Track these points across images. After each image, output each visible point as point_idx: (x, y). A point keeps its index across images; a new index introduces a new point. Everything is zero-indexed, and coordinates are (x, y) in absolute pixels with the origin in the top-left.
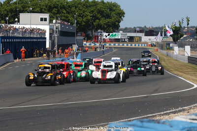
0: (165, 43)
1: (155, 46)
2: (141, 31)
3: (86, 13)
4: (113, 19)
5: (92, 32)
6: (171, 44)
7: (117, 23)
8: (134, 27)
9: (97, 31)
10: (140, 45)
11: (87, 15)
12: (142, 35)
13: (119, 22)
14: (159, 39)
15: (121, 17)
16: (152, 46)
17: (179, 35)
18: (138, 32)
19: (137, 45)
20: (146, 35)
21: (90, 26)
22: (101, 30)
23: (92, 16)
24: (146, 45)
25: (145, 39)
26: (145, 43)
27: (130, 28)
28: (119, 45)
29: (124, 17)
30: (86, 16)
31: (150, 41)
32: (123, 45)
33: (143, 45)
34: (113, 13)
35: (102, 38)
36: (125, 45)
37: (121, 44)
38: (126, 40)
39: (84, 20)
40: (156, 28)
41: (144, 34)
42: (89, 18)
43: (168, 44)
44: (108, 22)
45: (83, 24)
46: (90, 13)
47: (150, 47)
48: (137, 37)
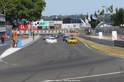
1: (74, 32)
2: (59, 19)
3: (11, 4)
4: (36, 9)
5: (17, 20)
6: (89, 30)
8: (51, 16)
9: (21, 20)
10: (61, 31)
12: (60, 22)
13: (41, 11)
14: (78, 26)
15: (42, 7)
16: (72, 32)
19: (58, 32)
20: (63, 23)
21: (15, 16)
22: (25, 19)
23: (16, 7)
24: (66, 31)
26: (65, 30)
27: (47, 17)
28: (42, 32)
29: (45, 6)
30: (11, 7)
31: (69, 28)
32: (46, 32)
33: (63, 31)
34: (35, 4)
35: (32, 26)
36: (47, 32)
37: (44, 31)
38: (48, 27)
39: (10, 10)
40: (70, 16)
41: (62, 21)
42: (14, 8)
43: (87, 30)
44: (31, 12)
45: (9, 14)
46: (14, 4)
47: (70, 33)
48: (57, 24)
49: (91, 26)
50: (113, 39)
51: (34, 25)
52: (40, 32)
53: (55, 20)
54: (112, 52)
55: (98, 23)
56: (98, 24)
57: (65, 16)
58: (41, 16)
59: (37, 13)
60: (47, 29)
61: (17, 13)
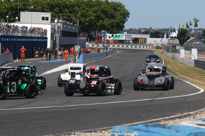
0: (171, 45)
1: (161, 48)
2: (146, 33)
3: (89, 13)
4: (118, 19)
5: (95, 32)
6: (177, 47)
7: (121, 24)
9: (101, 31)
10: (145, 47)
11: (91, 15)
12: (147, 36)
13: (124, 23)
14: (165, 40)
15: (125, 18)
16: (157, 48)
17: (186, 37)
18: (143, 33)
19: (142, 47)
20: (151, 37)
23: (95, 16)
24: (151, 47)
25: (150, 40)
26: (150, 45)
28: (123, 47)
29: (128, 17)
30: (89, 16)
31: (155, 43)
32: (127, 47)
33: (148, 47)
34: (117, 13)
35: (106, 39)
36: (130, 46)
37: (125, 46)
38: (130, 42)
39: (87, 20)
40: (162, 29)
41: (149, 35)
42: (92, 17)
43: (174, 46)
44: (112, 23)
45: (86, 24)
46: (93, 13)
47: (156, 49)
48: (142, 38)
49: (179, 43)
51: (108, 38)
52: (121, 46)
53: (140, 33)
55: (188, 38)
56: (187, 40)
57: (156, 29)
58: (124, 27)
60: (129, 43)
61: (96, 23)
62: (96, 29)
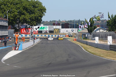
0: (81, 34)
1: (72, 37)
2: (58, 24)
3: (13, 9)
4: (37, 14)
5: (19, 25)
6: (86, 35)
8: (50, 21)
9: (23, 24)
11: (15, 11)
12: (59, 27)
13: (41, 17)
14: (75, 30)
15: (43, 13)
16: (70, 37)
19: (57, 36)
20: (62, 28)
21: (17, 20)
22: (27, 24)
23: (18, 12)
24: (64, 36)
25: (63, 31)
26: (63, 34)
28: (42, 36)
29: (45, 12)
30: (13, 12)
31: (68, 32)
32: (45, 36)
33: (62, 36)
34: (36, 9)
36: (47, 36)
37: (43, 35)
38: (47, 32)
39: (12, 15)
40: (69, 21)
41: (61, 26)
42: (16, 13)
43: (84, 34)
44: (32, 17)
45: (11, 19)
46: (16, 9)
47: (68, 37)
48: (56, 29)
49: (88, 32)
50: (109, 44)
51: (35, 30)
52: (40, 36)
53: (54, 24)
54: (107, 56)
57: (64, 21)
58: (42, 21)
59: (38, 18)
61: (19, 18)
62: (19, 22)
